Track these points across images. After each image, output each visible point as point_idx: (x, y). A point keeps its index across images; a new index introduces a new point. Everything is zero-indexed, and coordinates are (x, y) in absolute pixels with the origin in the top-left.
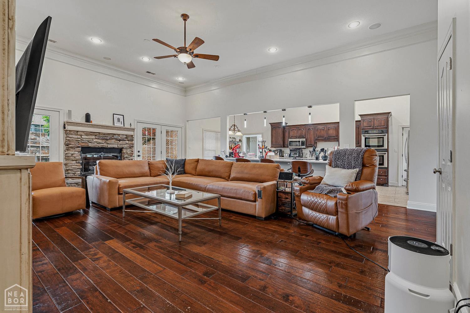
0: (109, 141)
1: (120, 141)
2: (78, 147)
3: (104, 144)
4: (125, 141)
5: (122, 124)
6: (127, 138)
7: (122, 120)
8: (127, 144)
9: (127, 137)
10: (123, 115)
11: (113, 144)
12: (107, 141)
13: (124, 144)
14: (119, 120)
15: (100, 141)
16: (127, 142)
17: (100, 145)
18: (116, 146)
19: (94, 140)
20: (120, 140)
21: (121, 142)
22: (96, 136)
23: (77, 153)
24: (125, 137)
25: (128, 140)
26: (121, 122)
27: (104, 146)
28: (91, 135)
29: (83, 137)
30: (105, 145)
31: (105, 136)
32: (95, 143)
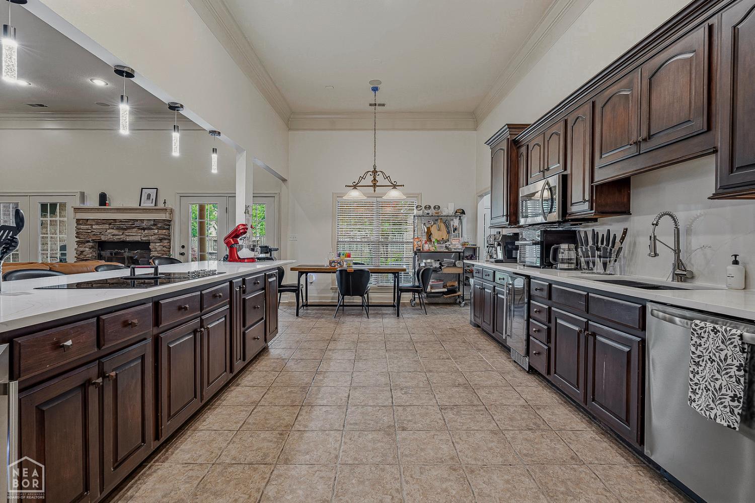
0: (128, 231)
1: (144, 231)
2: (88, 242)
3: (122, 236)
4: (152, 229)
5: (152, 203)
6: (156, 225)
7: (153, 196)
8: (155, 234)
9: (155, 223)
10: (157, 189)
11: (135, 236)
12: (126, 231)
13: (151, 235)
14: (149, 196)
15: (115, 232)
16: (156, 231)
17: (116, 238)
18: (138, 238)
19: (108, 231)
20: (144, 229)
21: (146, 231)
22: (110, 224)
23: (87, 249)
24: (152, 223)
25: (158, 229)
26: (152, 199)
27: (121, 240)
28: (104, 224)
29: (94, 227)
30: (123, 238)
31: (122, 224)
32: (110, 235)
